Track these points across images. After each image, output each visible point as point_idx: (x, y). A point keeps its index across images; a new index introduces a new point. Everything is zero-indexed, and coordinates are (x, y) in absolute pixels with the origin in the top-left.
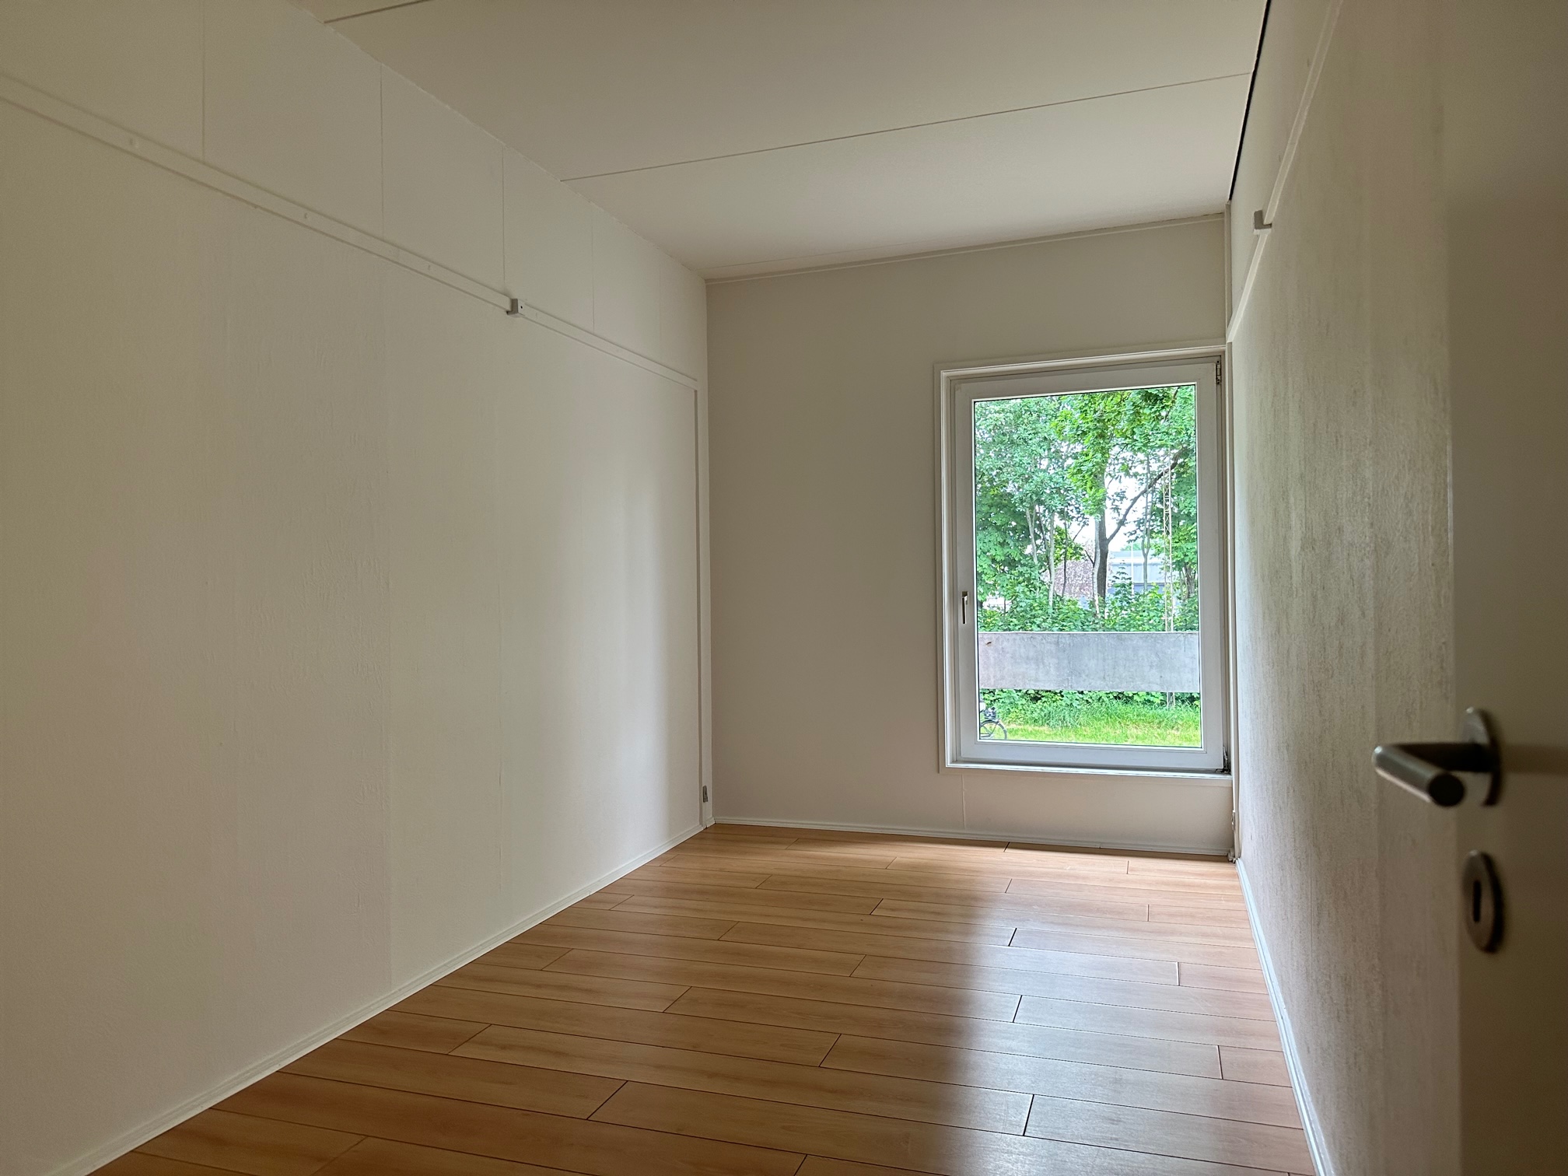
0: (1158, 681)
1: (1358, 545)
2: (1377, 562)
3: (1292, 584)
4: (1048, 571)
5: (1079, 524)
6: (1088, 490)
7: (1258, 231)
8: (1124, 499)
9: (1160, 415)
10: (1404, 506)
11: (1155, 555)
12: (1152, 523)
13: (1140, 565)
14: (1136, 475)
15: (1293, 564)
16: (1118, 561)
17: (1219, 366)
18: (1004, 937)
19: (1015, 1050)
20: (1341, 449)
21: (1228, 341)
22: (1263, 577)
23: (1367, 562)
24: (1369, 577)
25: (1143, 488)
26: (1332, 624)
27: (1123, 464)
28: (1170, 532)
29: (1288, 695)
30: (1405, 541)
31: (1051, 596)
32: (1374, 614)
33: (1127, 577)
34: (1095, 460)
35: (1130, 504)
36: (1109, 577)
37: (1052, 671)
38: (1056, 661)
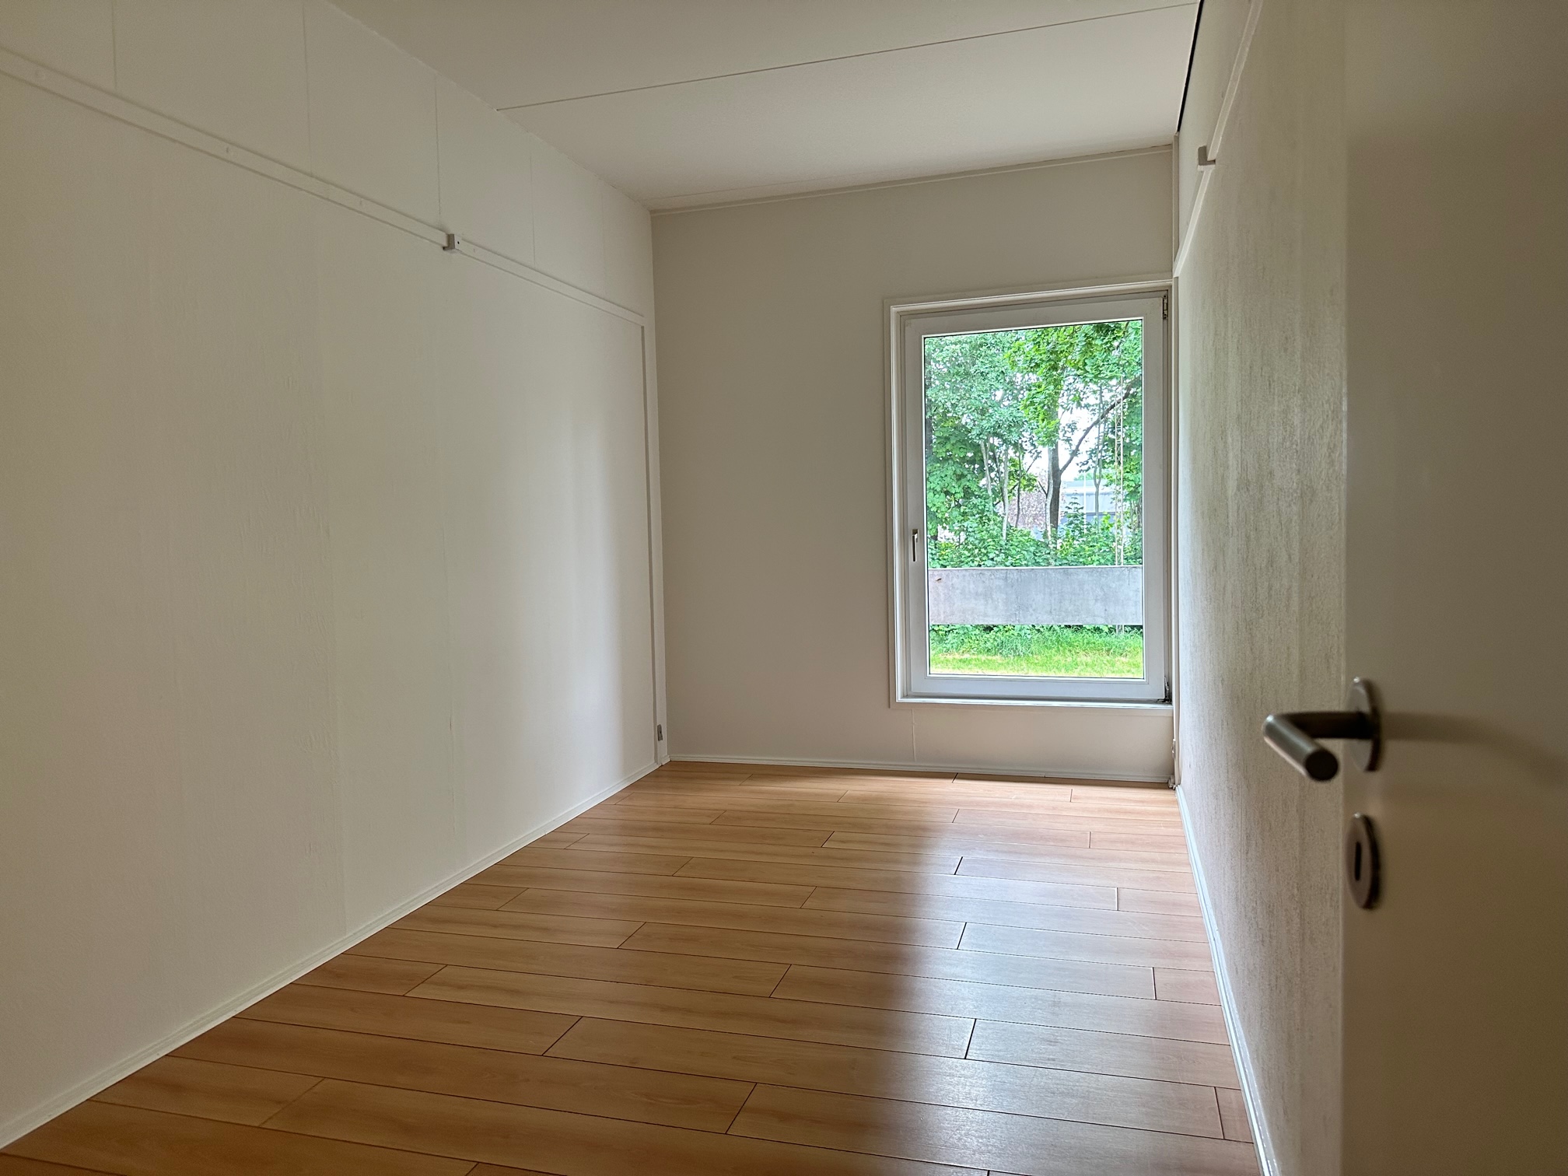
0: (1103, 614)
1: (1286, 490)
2: (1303, 509)
3: (1228, 523)
4: (1002, 502)
5: (1032, 456)
6: (1041, 422)
7: (1202, 167)
8: (1075, 431)
9: (1111, 346)
10: (1327, 455)
11: (1107, 486)
12: (1104, 454)
13: (1092, 494)
14: (1087, 406)
15: (1230, 503)
16: (1071, 490)
17: (1166, 301)
18: (950, 866)
19: (959, 977)
20: (1274, 394)
21: (1174, 276)
22: (1203, 513)
23: (1295, 508)
24: (1296, 522)
25: (1095, 418)
26: (1263, 566)
27: (1075, 395)
28: (1122, 462)
29: (1223, 631)
30: (1328, 490)
31: (1005, 527)
32: (1300, 559)
33: (1079, 507)
34: (1048, 392)
35: (1083, 434)
36: (1062, 508)
37: (1001, 606)
38: (1004, 596)
